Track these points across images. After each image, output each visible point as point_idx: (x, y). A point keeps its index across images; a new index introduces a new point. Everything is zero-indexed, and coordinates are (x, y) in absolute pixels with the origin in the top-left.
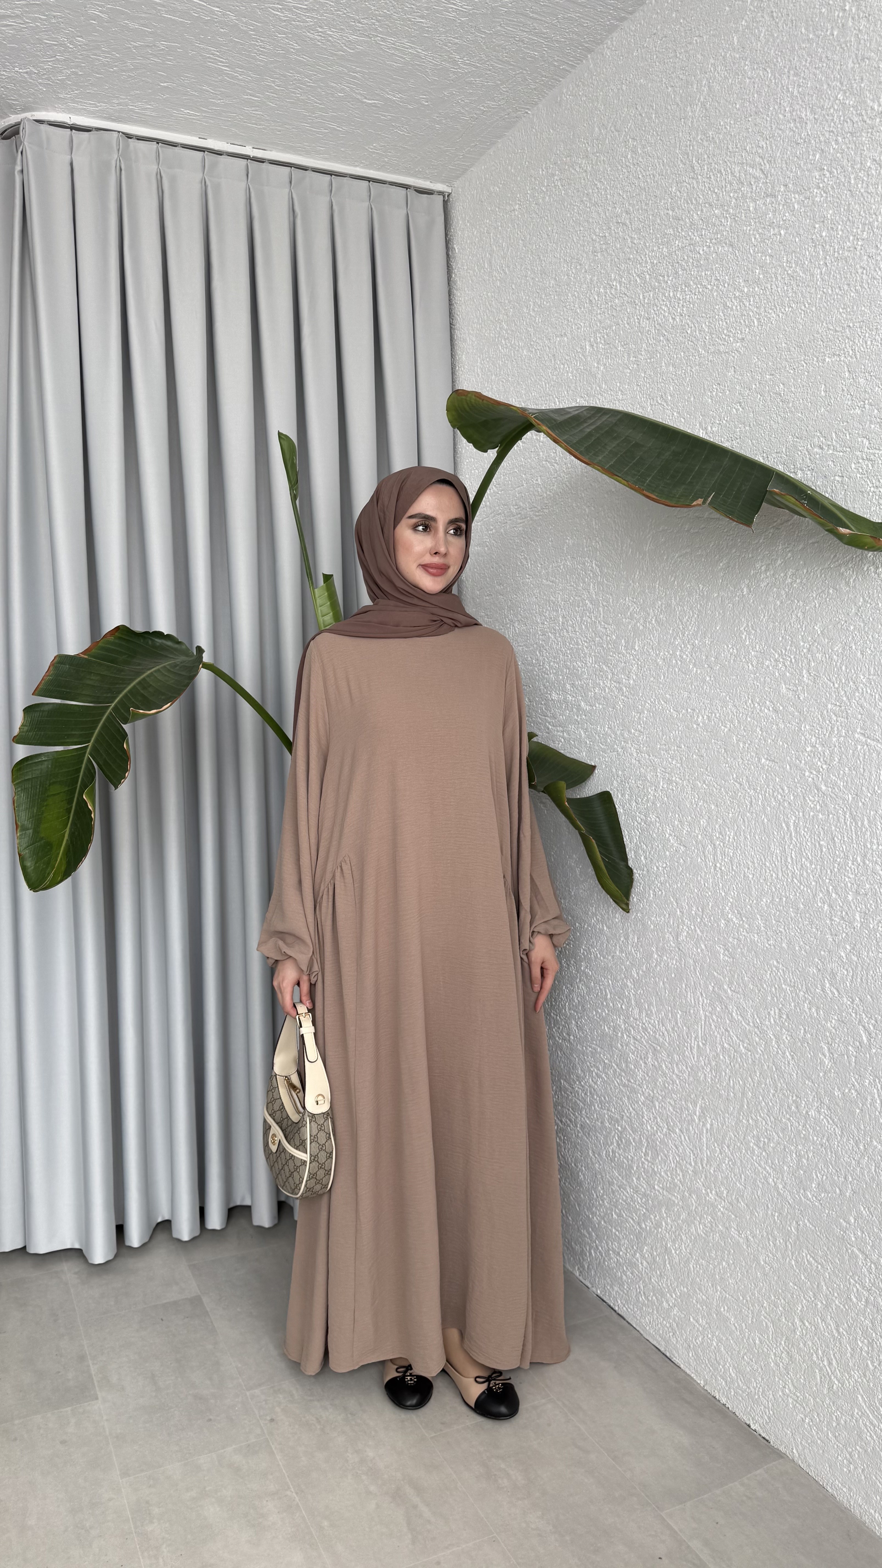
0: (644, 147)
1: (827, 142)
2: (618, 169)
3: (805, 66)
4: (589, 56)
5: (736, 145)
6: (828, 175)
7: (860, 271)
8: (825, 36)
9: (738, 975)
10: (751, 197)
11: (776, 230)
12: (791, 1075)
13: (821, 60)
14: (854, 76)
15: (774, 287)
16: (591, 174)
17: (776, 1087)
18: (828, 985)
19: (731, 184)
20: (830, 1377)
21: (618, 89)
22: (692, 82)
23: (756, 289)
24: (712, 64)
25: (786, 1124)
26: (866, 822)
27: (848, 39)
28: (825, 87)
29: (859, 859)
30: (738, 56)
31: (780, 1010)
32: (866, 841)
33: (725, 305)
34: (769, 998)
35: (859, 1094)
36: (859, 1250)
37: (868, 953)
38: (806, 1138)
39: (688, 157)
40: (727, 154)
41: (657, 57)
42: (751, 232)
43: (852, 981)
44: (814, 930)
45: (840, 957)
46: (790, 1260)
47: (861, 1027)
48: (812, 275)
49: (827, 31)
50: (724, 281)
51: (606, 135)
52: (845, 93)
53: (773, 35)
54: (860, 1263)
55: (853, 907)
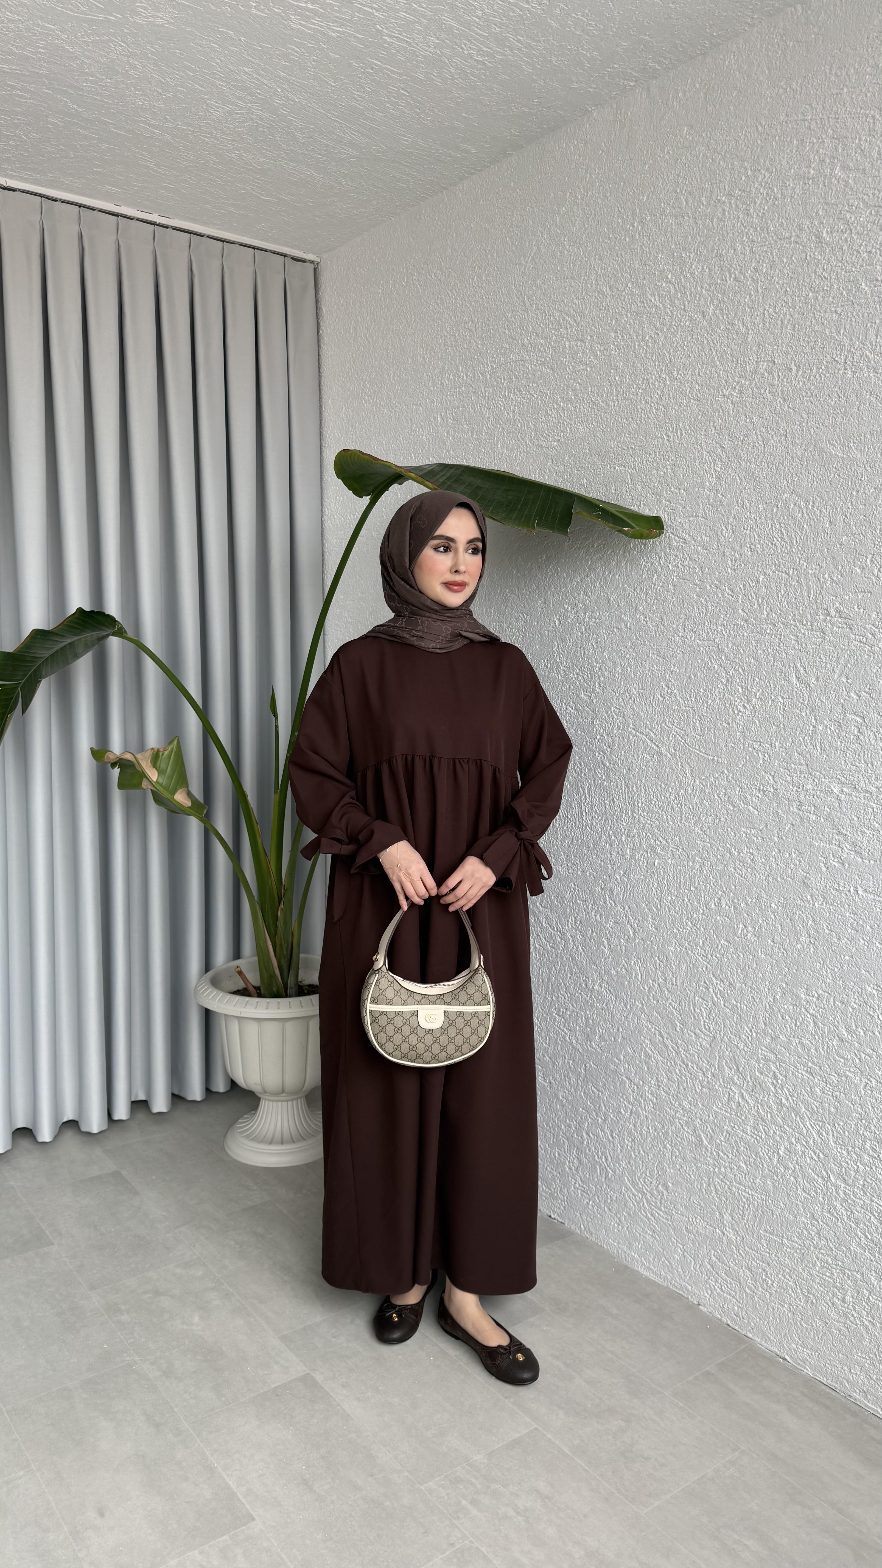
0: (487, 276)
1: (621, 315)
2: (466, 287)
3: (606, 255)
4: (444, 192)
5: (557, 297)
6: (620, 337)
7: (640, 410)
8: (620, 239)
9: (547, 895)
10: (567, 338)
11: (584, 366)
12: (582, 962)
13: (617, 256)
14: (639, 274)
15: (581, 407)
16: (444, 284)
17: (572, 972)
18: (608, 899)
19: (553, 324)
20: (606, 1169)
21: (468, 225)
22: (525, 239)
23: (569, 406)
24: (540, 231)
25: (578, 997)
26: (634, 788)
27: (635, 247)
28: (620, 275)
29: (629, 813)
30: (559, 231)
31: (575, 918)
32: (634, 800)
33: (546, 412)
34: (568, 910)
35: (627, 971)
36: (626, 1077)
37: (634, 876)
38: (592, 1006)
39: (521, 294)
40: (550, 300)
41: (498, 211)
42: (567, 363)
43: (624, 895)
44: (599, 861)
45: (616, 879)
46: (580, 1092)
47: (629, 926)
48: (608, 405)
49: (622, 236)
50: (547, 395)
51: (457, 257)
52: (633, 284)
53: (585, 226)
54: (627, 1086)
55: (626, 845)
